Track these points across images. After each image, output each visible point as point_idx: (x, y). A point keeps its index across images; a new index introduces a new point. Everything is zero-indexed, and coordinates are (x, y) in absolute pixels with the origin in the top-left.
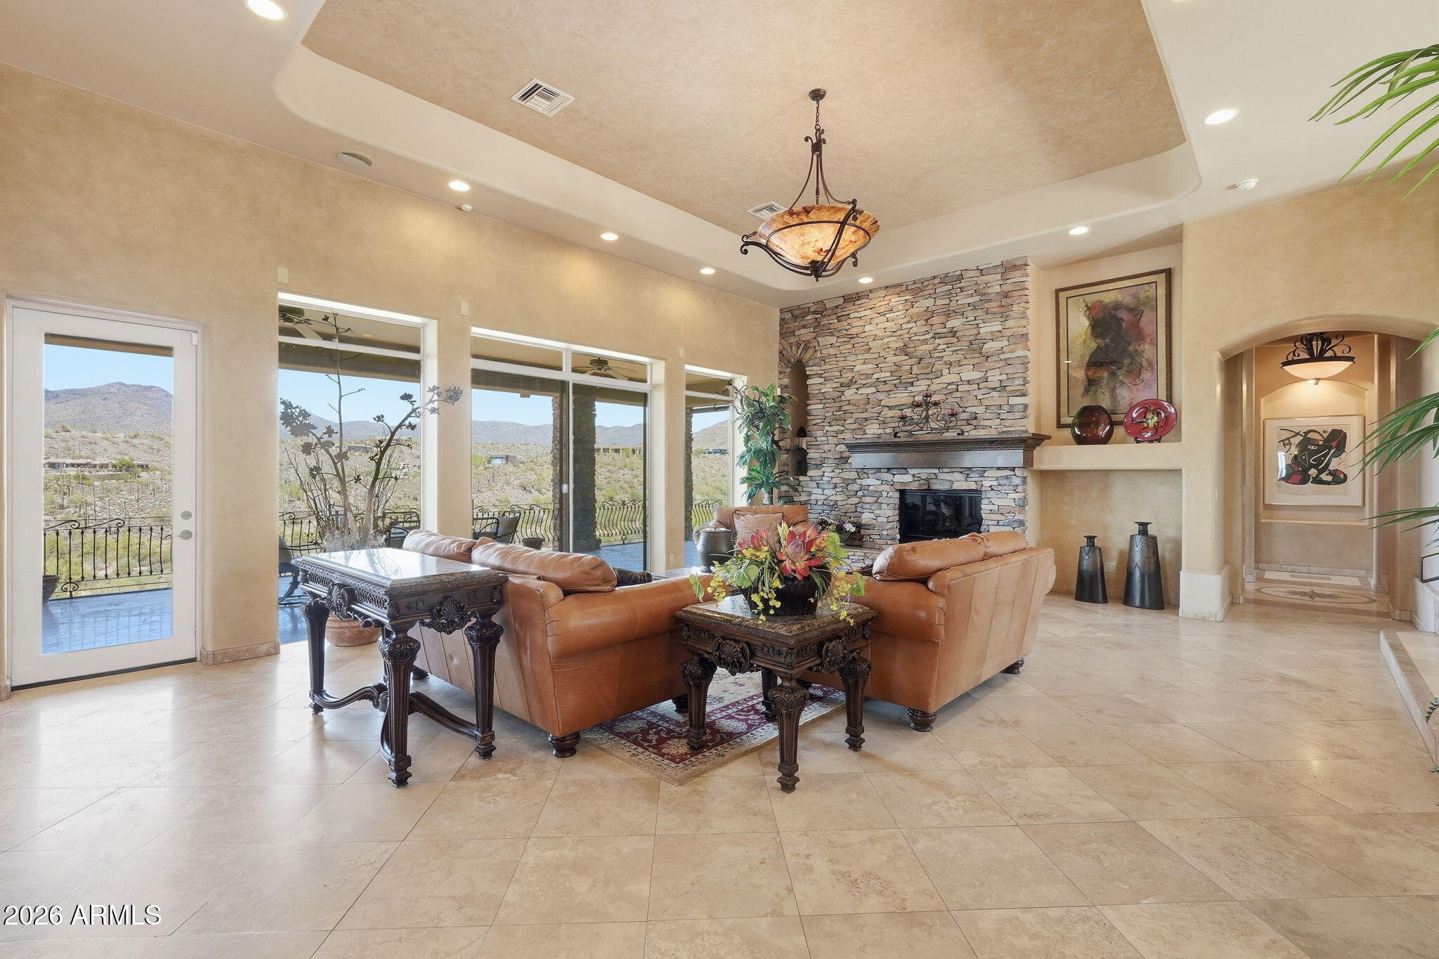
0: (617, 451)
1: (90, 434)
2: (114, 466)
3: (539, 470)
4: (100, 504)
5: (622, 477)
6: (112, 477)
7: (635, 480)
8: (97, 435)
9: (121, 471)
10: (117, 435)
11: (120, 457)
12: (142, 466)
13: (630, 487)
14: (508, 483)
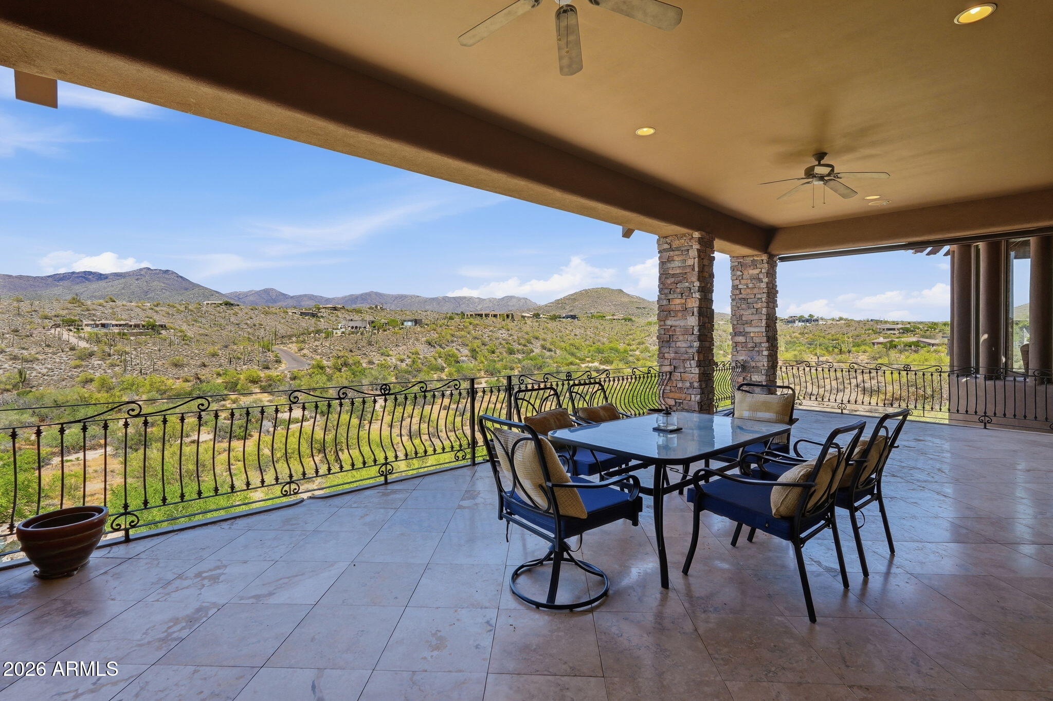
0: (495, 316)
1: (129, 304)
2: (143, 326)
3: (439, 330)
4: (134, 353)
5: (501, 335)
6: (141, 334)
7: (511, 338)
8: (133, 304)
9: (148, 330)
10: (145, 305)
11: (147, 319)
12: (162, 326)
13: (507, 344)
14: (417, 340)
